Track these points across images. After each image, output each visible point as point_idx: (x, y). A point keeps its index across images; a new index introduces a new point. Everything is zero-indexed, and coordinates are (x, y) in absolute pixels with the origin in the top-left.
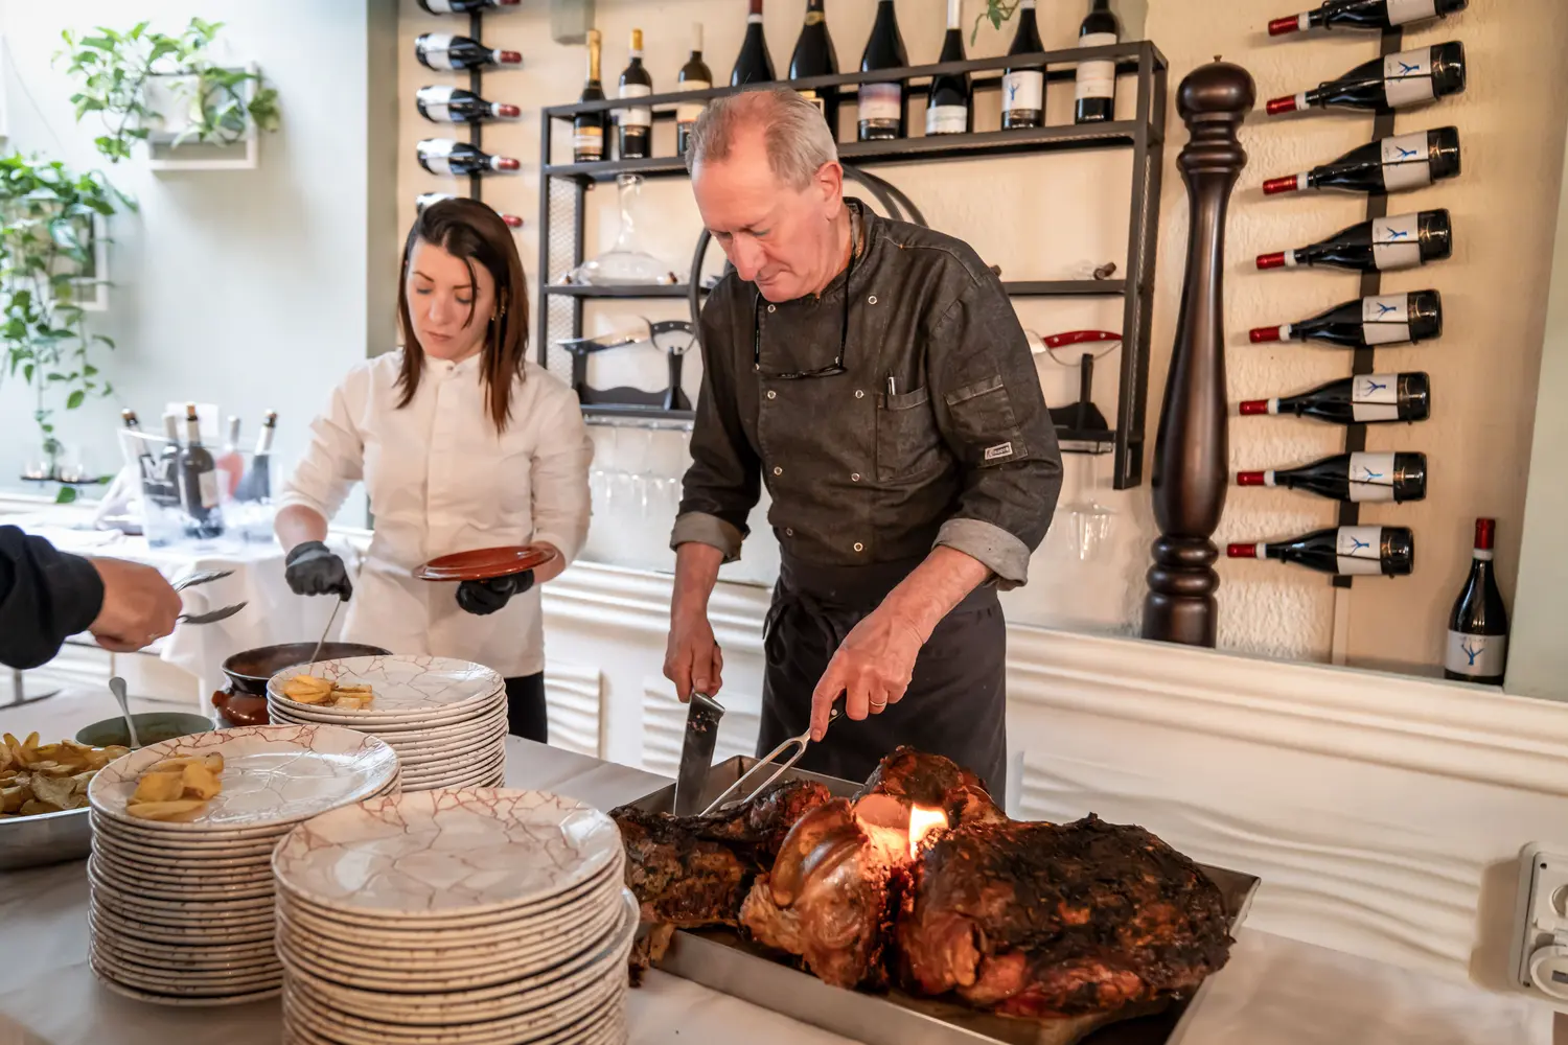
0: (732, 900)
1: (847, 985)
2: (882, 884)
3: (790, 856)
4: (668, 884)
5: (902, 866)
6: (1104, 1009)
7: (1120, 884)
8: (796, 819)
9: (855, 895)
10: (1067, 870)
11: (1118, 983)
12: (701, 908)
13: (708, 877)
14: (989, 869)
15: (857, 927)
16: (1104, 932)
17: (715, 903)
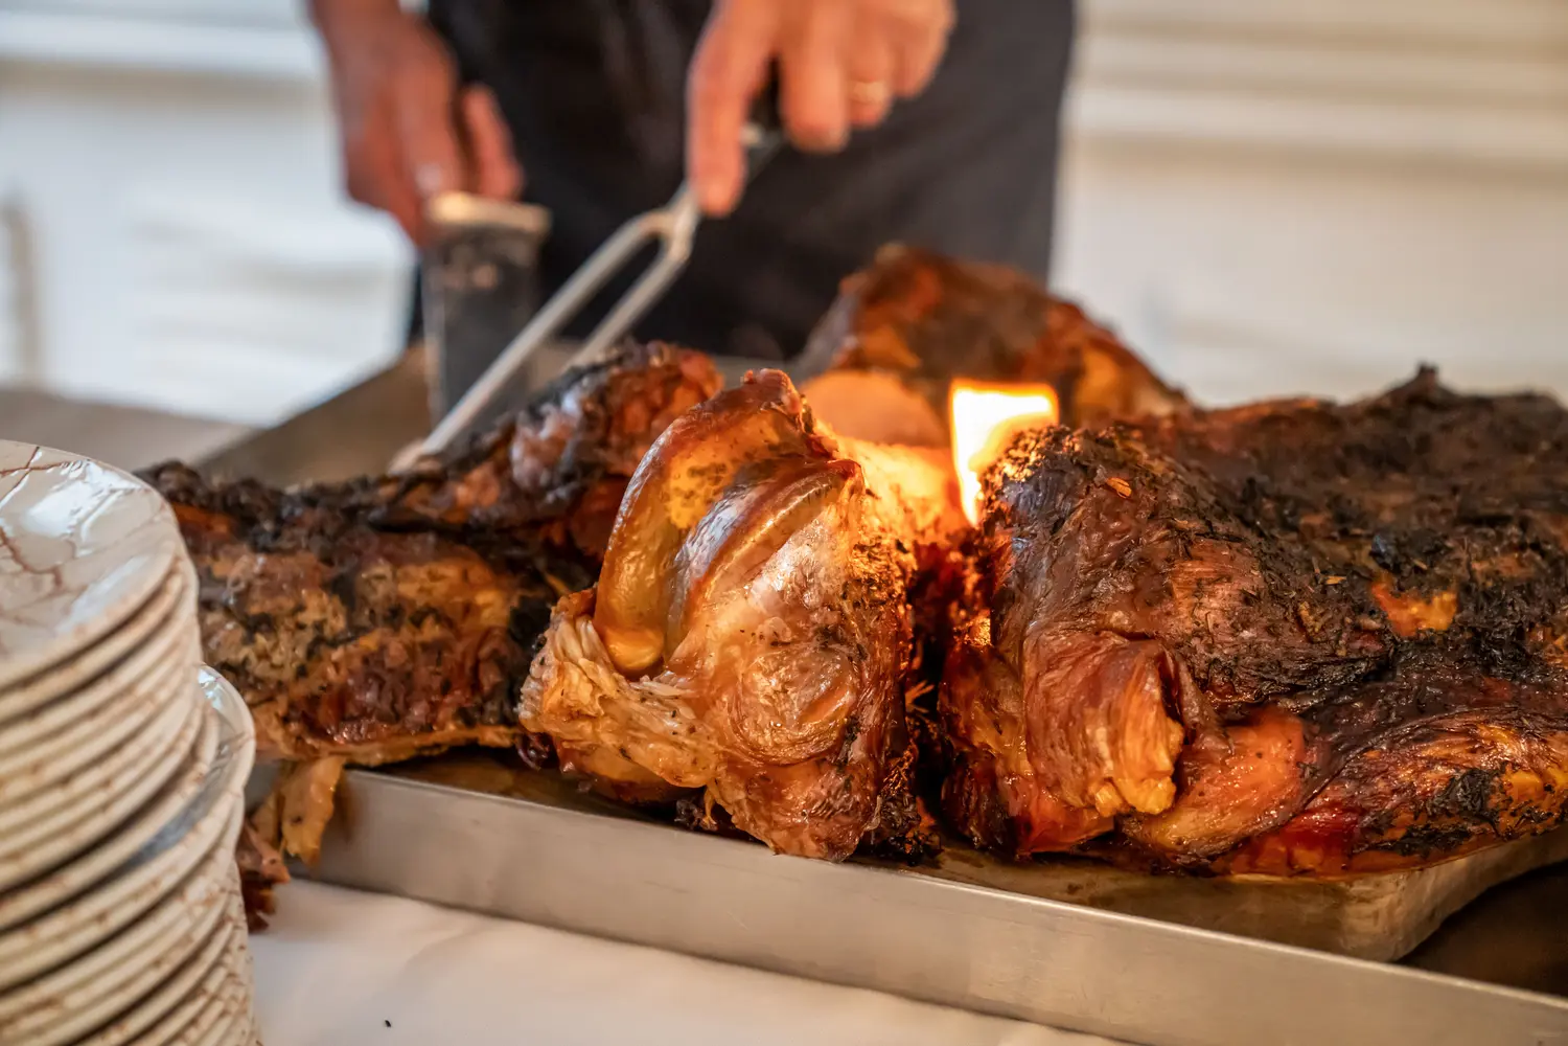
0: (490, 678)
1: (832, 849)
2: (898, 586)
3: (648, 532)
4: (310, 653)
5: (943, 542)
6: (1511, 835)
7: (1524, 524)
8: (639, 451)
9: (833, 618)
10: (1380, 507)
11: (1543, 764)
12: (408, 706)
13: (417, 622)
14: (1183, 512)
15: (847, 698)
16: (1499, 644)
17: (446, 688)
